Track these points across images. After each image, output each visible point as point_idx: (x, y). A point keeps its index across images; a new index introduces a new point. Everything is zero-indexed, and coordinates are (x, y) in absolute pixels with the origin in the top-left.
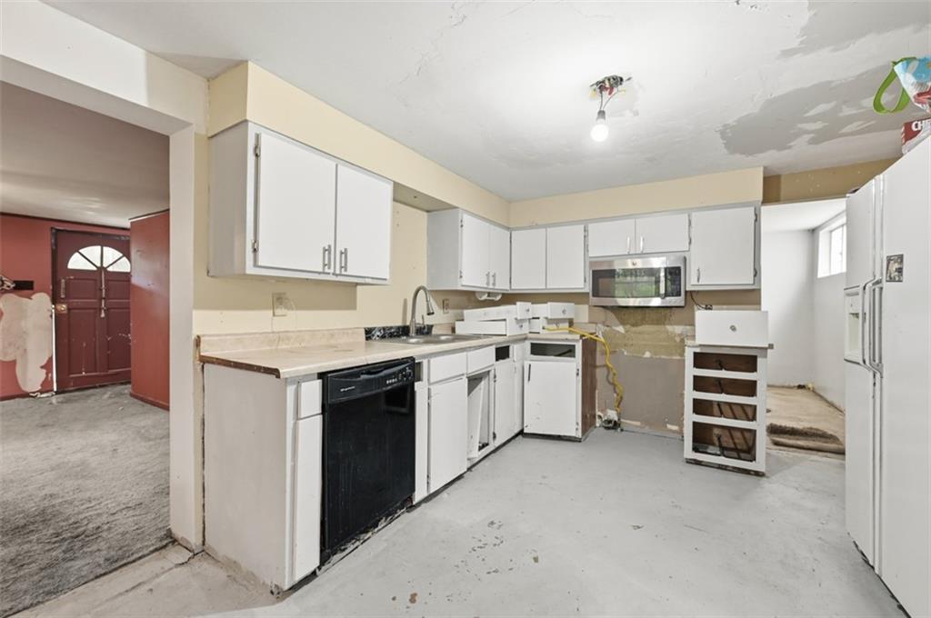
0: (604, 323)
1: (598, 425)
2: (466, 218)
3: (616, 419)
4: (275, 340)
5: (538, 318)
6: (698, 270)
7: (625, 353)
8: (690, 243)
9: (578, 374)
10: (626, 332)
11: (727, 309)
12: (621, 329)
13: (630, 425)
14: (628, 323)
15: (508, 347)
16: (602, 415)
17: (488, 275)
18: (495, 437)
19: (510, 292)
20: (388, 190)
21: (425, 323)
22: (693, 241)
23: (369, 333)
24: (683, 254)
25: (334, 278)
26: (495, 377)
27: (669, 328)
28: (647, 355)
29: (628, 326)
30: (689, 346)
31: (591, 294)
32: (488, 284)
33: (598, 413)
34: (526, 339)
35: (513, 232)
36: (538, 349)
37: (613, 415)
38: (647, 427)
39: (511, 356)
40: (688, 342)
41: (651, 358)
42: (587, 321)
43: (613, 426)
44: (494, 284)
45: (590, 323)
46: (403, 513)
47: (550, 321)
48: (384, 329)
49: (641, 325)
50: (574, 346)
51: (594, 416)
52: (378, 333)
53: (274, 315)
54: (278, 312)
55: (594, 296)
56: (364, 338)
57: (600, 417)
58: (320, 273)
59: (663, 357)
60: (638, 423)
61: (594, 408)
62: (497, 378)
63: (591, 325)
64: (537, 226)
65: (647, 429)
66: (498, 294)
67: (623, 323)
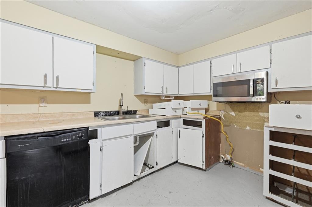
0: (224, 110)
1: (221, 162)
2: (147, 62)
3: (230, 160)
4: (37, 117)
5: (187, 108)
6: (276, 79)
7: (236, 127)
8: (271, 63)
9: (203, 136)
10: (236, 115)
11: (299, 103)
12: (233, 114)
13: (238, 164)
14: (237, 111)
15: (169, 121)
16: (223, 157)
17: (162, 88)
18: (157, 164)
19: (179, 95)
20: (93, 48)
21: (128, 110)
22: (272, 63)
23: (96, 114)
24: (267, 70)
25: (55, 89)
26: (157, 136)
27: (261, 114)
28: (248, 128)
29: (237, 112)
30: (266, 127)
31: (213, 96)
32: (162, 92)
33: (222, 156)
34: (181, 117)
35: (180, 68)
36: (187, 123)
37: (228, 157)
38: (248, 167)
39: (170, 125)
40: (266, 124)
41: (250, 130)
42: (216, 109)
43: (229, 163)
44: (167, 92)
45: (217, 110)
46: (86, 203)
47: (193, 109)
48: (106, 112)
49: (244, 111)
50: (202, 122)
51: (219, 157)
52: (103, 114)
53: (39, 106)
54: (41, 105)
55: (214, 97)
56: (94, 116)
57: (223, 158)
58: (44, 87)
59: (257, 130)
60: (243, 165)
61: (219, 153)
62: (158, 137)
63: (218, 111)
64: (189, 64)
65: (248, 168)
66: (173, 96)
67: (234, 111)
